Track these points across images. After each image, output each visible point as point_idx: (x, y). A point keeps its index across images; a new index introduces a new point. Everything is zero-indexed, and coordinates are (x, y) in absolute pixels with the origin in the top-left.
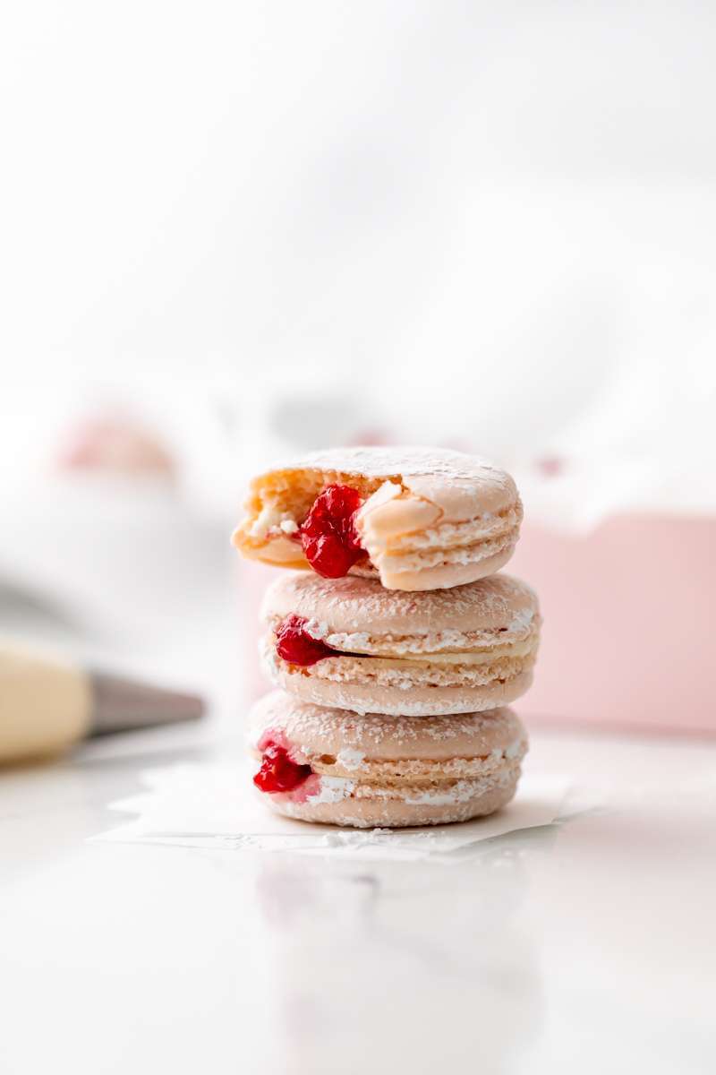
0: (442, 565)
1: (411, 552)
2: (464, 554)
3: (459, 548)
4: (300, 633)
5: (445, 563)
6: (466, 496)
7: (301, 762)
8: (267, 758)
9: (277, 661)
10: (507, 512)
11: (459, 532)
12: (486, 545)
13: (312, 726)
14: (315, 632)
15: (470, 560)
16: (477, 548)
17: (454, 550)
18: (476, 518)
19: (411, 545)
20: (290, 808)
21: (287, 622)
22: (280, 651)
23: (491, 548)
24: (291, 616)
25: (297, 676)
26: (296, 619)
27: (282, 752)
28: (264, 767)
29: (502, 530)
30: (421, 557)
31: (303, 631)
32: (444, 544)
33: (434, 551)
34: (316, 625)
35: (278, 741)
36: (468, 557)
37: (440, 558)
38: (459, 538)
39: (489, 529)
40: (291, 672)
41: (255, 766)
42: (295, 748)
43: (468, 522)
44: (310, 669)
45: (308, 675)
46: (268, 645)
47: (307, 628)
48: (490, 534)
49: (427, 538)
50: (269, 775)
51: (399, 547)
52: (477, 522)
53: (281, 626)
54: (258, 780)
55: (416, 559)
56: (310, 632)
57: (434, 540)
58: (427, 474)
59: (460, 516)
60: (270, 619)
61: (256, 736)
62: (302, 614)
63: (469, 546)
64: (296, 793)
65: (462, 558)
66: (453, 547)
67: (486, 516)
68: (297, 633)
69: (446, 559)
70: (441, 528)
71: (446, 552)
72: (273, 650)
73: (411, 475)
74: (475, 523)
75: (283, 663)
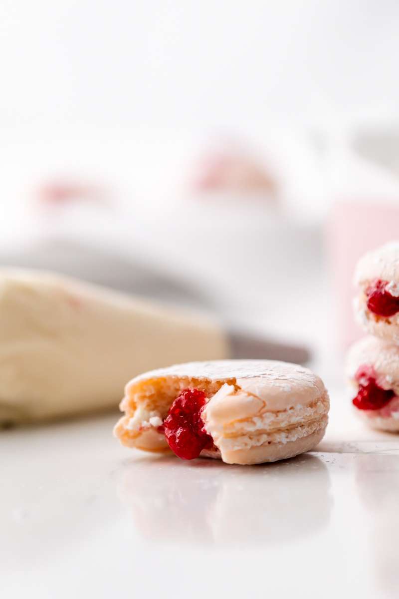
0: (267, 444)
1: (243, 435)
2: (283, 435)
3: (279, 431)
4: (383, 293)
5: (269, 443)
6: (284, 392)
7: (386, 387)
8: (361, 385)
9: (367, 314)
10: (316, 404)
11: (278, 418)
12: (300, 428)
13: (394, 361)
14: (393, 291)
15: (288, 440)
16: (293, 432)
17: (275, 432)
18: (291, 408)
19: (242, 429)
20: (379, 422)
21: (373, 285)
22: (369, 306)
23: (304, 431)
24: (376, 281)
25: (382, 324)
26: (380, 282)
27: (372, 381)
28: (360, 393)
29: (313, 418)
30: (250, 438)
31: (385, 292)
32: (267, 428)
33: (260, 433)
34: (395, 286)
35: (369, 373)
36: (287, 437)
37: (264, 438)
38: (278, 423)
39: (302, 417)
40: (377, 321)
41: (353, 392)
42: (381, 377)
43: (285, 411)
44: (391, 319)
45: (389, 323)
46: (360, 302)
47: (388, 288)
48: (303, 420)
49: (254, 423)
50: (363, 398)
51: (234, 431)
52: (292, 411)
53: (369, 288)
54: (355, 402)
55: (246, 439)
56: (391, 292)
57: (259, 425)
58: (255, 377)
59: (280, 407)
60: (361, 283)
61: (352, 370)
62: (384, 279)
63: (287, 430)
64: (383, 411)
65: (282, 438)
66: (275, 430)
67: (299, 407)
68: (381, 293)
69: (270, 439)
70: (264, 415)
71: (269, 434)
72: (364, 307)
73: (243, 378)
74: (290, 412)
75: (372, 315)
